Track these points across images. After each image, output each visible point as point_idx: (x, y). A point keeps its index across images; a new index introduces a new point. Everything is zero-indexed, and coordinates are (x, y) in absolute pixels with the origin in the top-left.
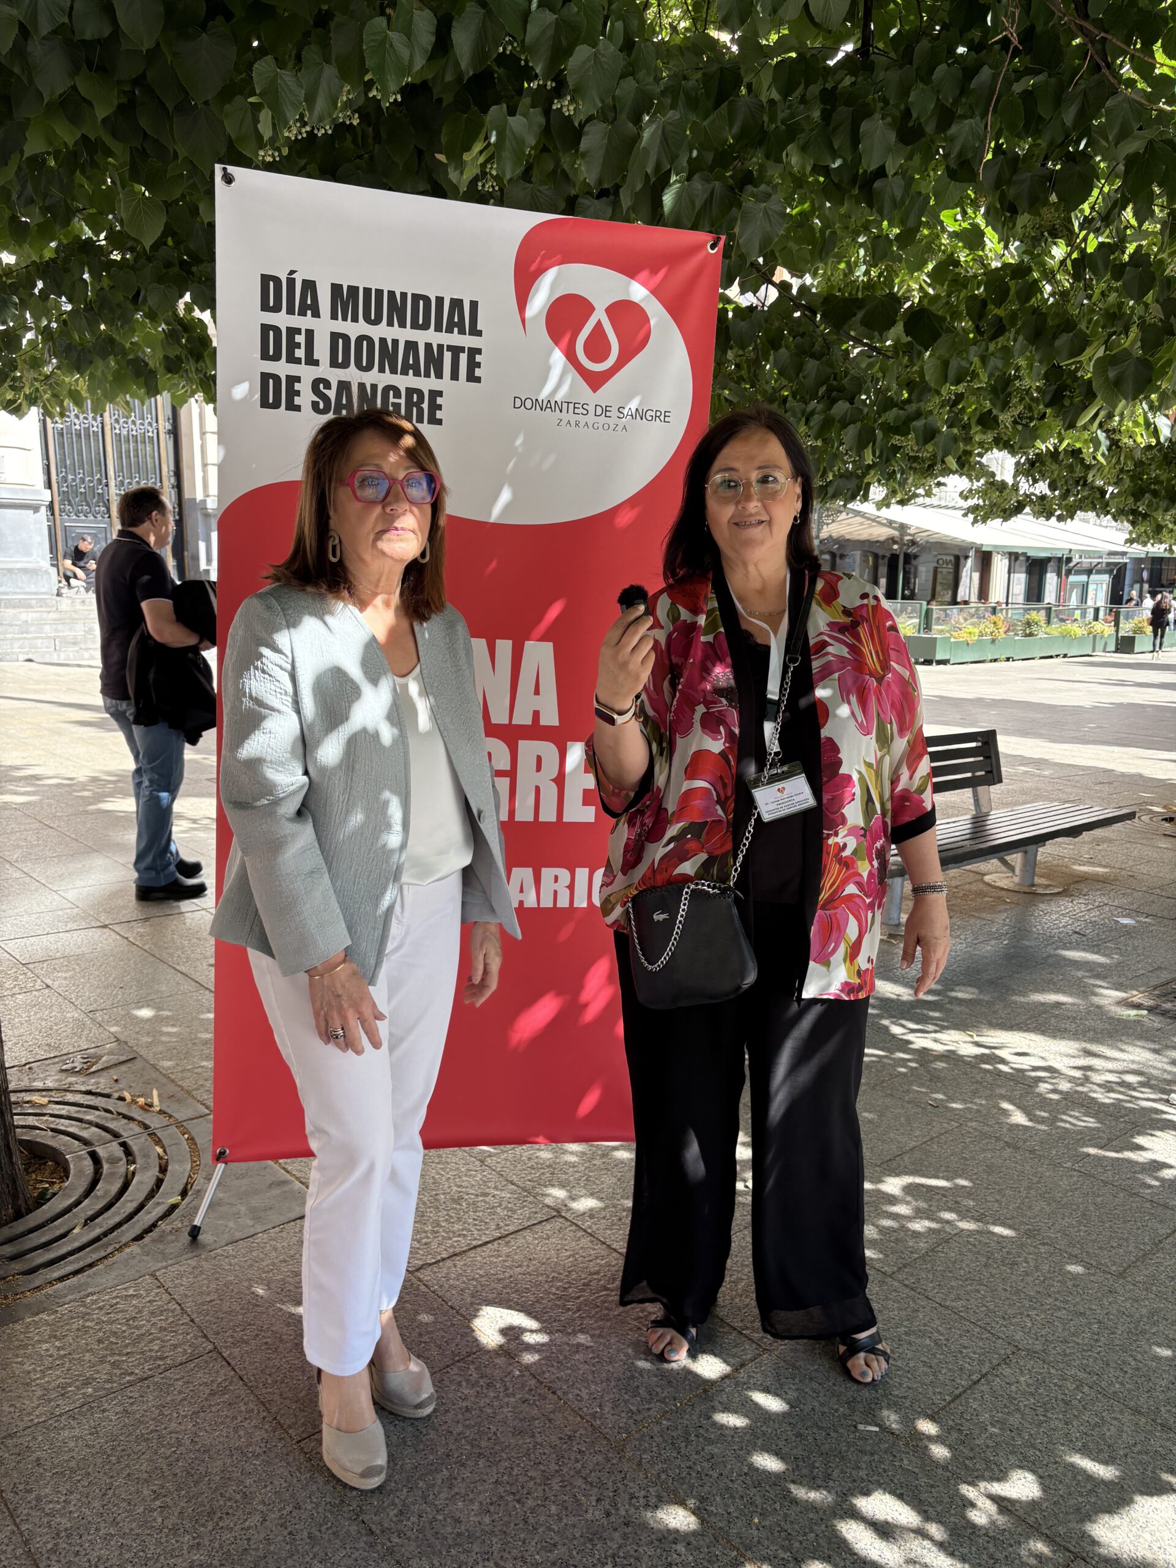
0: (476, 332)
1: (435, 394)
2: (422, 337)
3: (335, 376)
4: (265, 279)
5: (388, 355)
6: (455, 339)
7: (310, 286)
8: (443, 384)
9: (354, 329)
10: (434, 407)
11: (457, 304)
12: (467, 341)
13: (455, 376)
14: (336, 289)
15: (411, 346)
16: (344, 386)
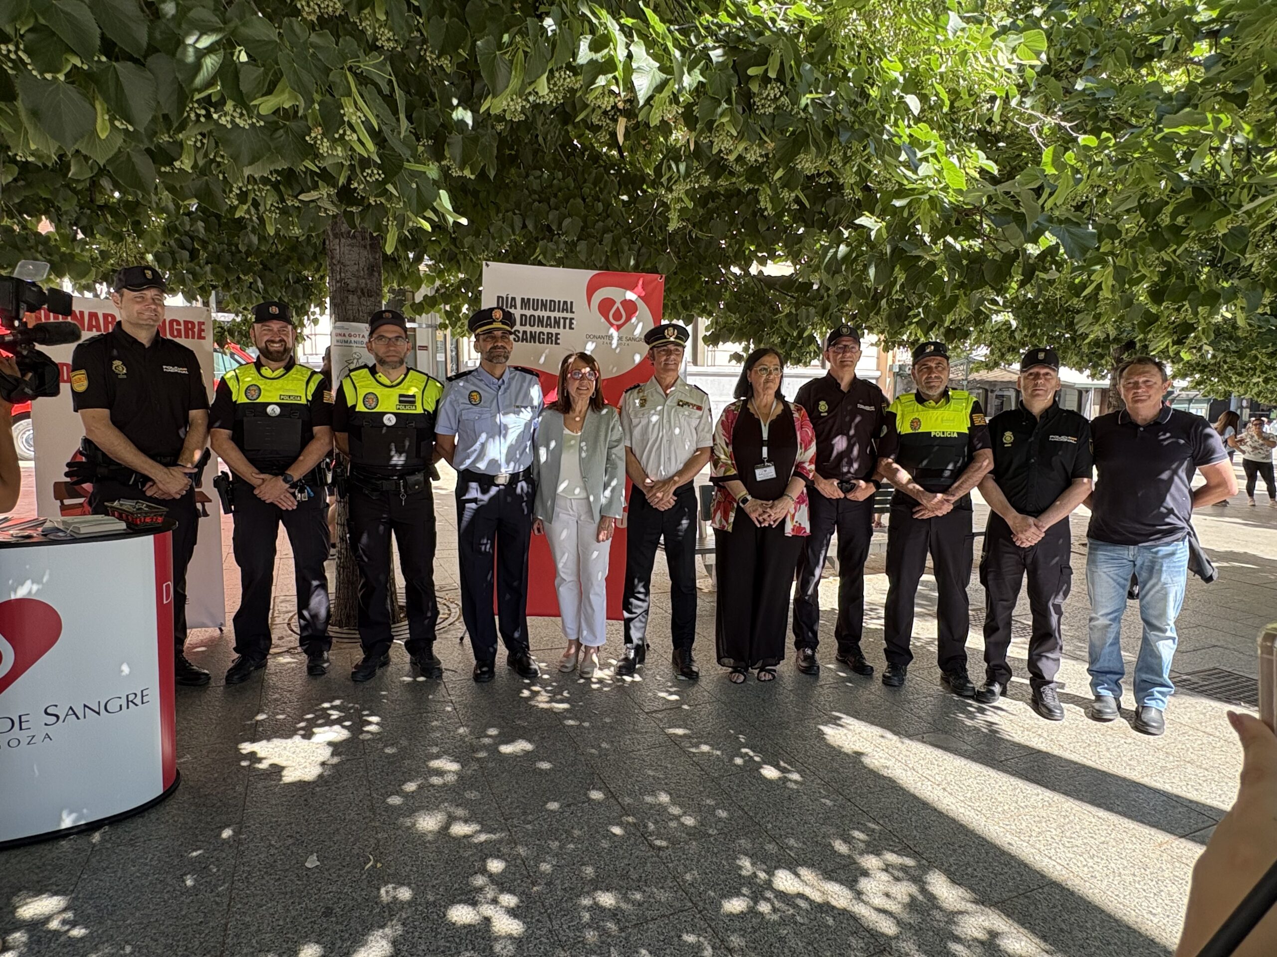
0: (572, 312)
1: (557, 334)
2: (553, 315)
3: (522, 329)
4: (499, 297)
5: (540, 321)
6: (565, 315)
7: (513, 299)
8: (561, 330)
9: (528, 313)
10: (557, 339)
11: (565, 303)
12: (569, 315)
13: (564, 327)
14: (523, 299)
15: (549, 318)
16: (525, 332)
